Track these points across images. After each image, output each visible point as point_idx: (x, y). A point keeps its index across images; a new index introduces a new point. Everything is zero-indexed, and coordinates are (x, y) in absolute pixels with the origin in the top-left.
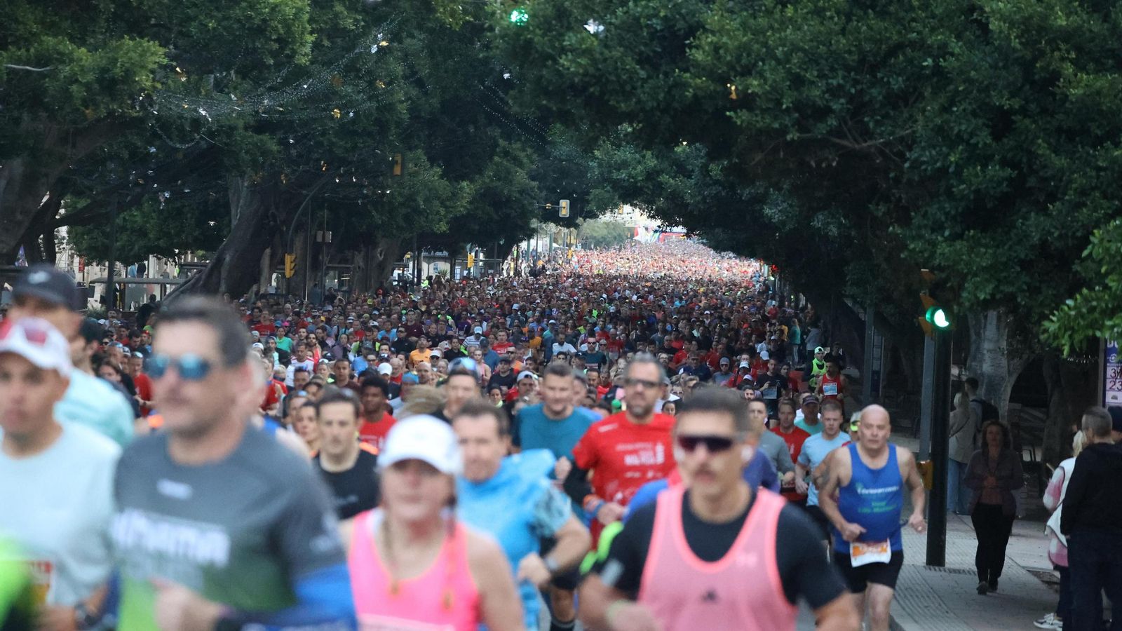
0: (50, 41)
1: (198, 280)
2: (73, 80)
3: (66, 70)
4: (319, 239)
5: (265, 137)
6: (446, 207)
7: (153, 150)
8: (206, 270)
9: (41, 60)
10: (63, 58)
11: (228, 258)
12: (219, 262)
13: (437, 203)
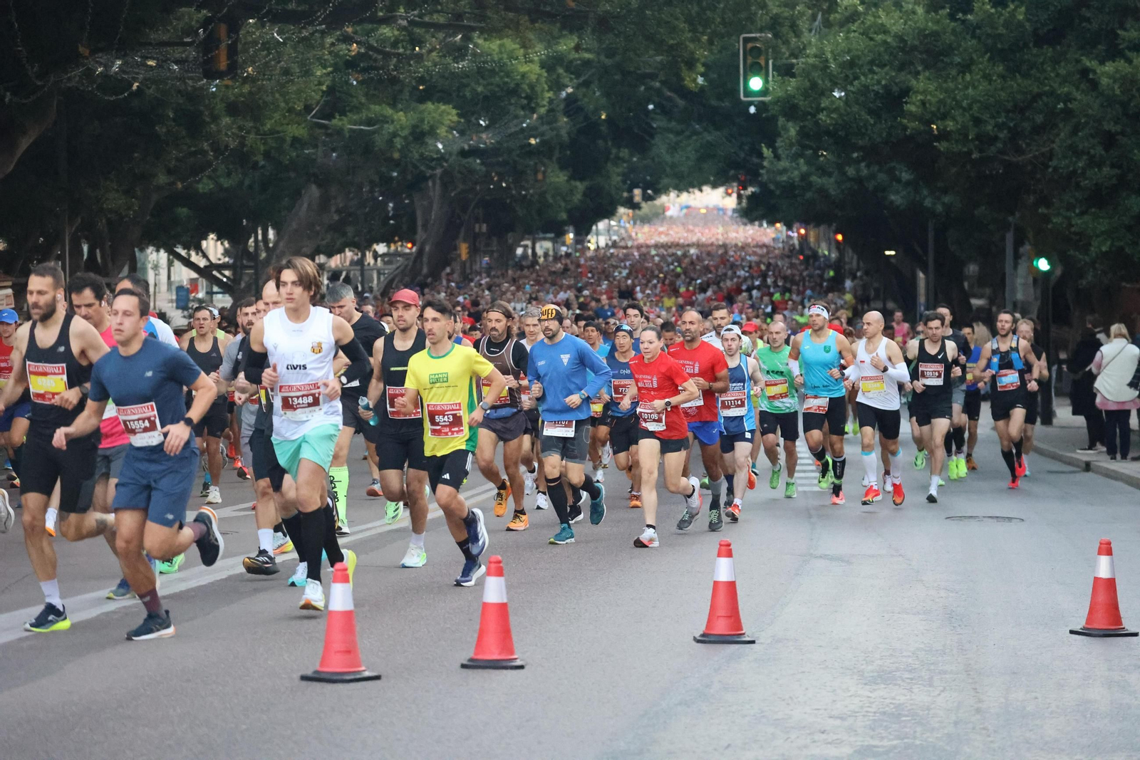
0: (377, 108)
1: (406, 266)
2: (395, 135)
3: (391, 128)
4: (477, 230)
5: (470, 160)
6: (565, 201)
7: (395, 174)
8: (412, 258)
9: (369, 122)
10: (385, 120)
11: (427, 248)
12: (420, 252)
13: (558, 198)
